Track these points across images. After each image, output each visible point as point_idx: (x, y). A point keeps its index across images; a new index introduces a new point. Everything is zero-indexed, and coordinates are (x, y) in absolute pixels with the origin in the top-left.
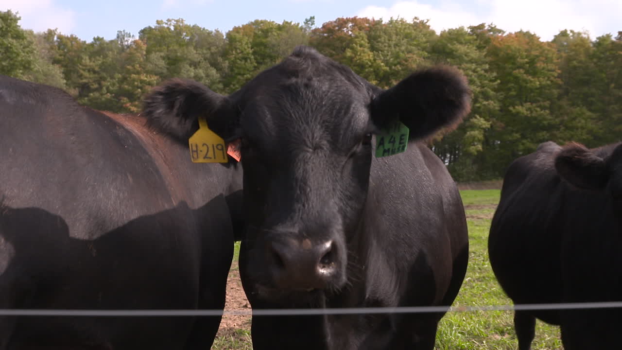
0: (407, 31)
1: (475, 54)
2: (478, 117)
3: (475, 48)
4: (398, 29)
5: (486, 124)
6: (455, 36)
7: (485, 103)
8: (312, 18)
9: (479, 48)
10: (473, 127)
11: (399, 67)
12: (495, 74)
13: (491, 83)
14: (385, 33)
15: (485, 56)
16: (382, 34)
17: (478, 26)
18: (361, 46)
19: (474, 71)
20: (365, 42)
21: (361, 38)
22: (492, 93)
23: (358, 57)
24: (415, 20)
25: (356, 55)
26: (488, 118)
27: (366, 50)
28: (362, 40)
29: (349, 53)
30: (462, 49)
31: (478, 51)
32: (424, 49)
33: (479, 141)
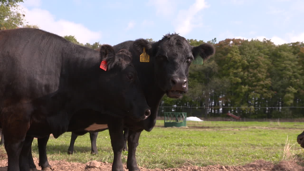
0: (260, 45)
1: (292, 56)
2: (291, 87)
3: (292, 53)
4: (255, 44)
5: (295, 91)
6: (283, 48)
7: (295, 80)
8: (215, 39)
9: (294, 53)
10: (289, 92)
11: (254, 63)
12: (301, 67)
13: (299, 71)
14: (249, 46)
15: (297, 58)
16: (247, 46)
17: (296, 43)
18: (236, 52)
19: (290, 64)
20: (237, 50)
21: (235, 48)
22: (299, 76)
23: (234, 58)
24: (264, 40)
25: (233, 57)
26: (297, 88)
27: (238, 54)
28: (236, 49)
29: (229, 55)
30: (285, 54)
31: (293, 55)
32: (267, 54)
33: (292, 99)
